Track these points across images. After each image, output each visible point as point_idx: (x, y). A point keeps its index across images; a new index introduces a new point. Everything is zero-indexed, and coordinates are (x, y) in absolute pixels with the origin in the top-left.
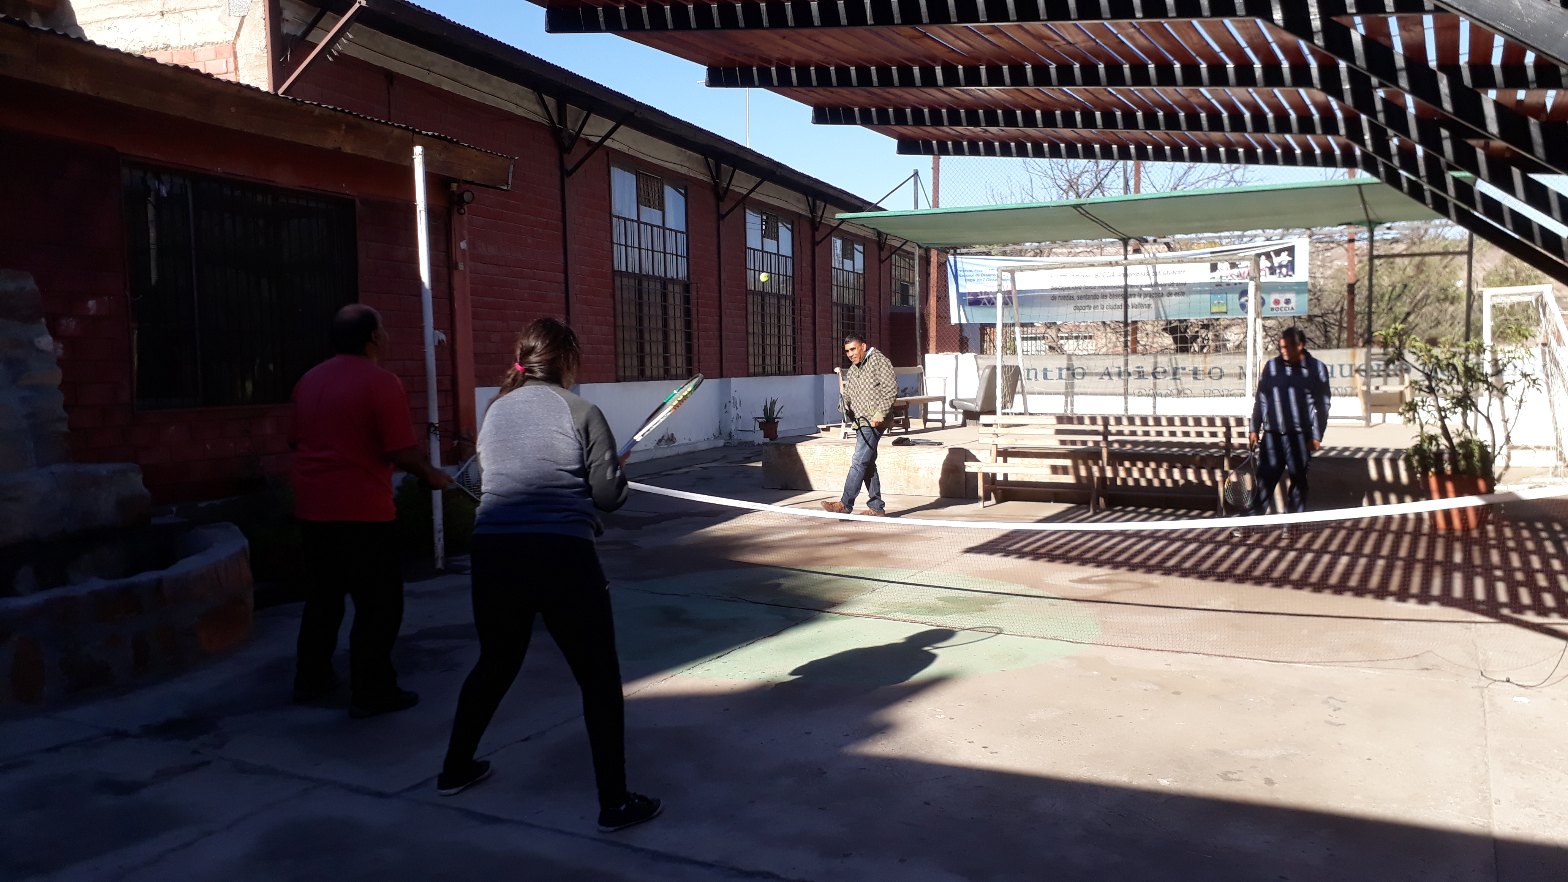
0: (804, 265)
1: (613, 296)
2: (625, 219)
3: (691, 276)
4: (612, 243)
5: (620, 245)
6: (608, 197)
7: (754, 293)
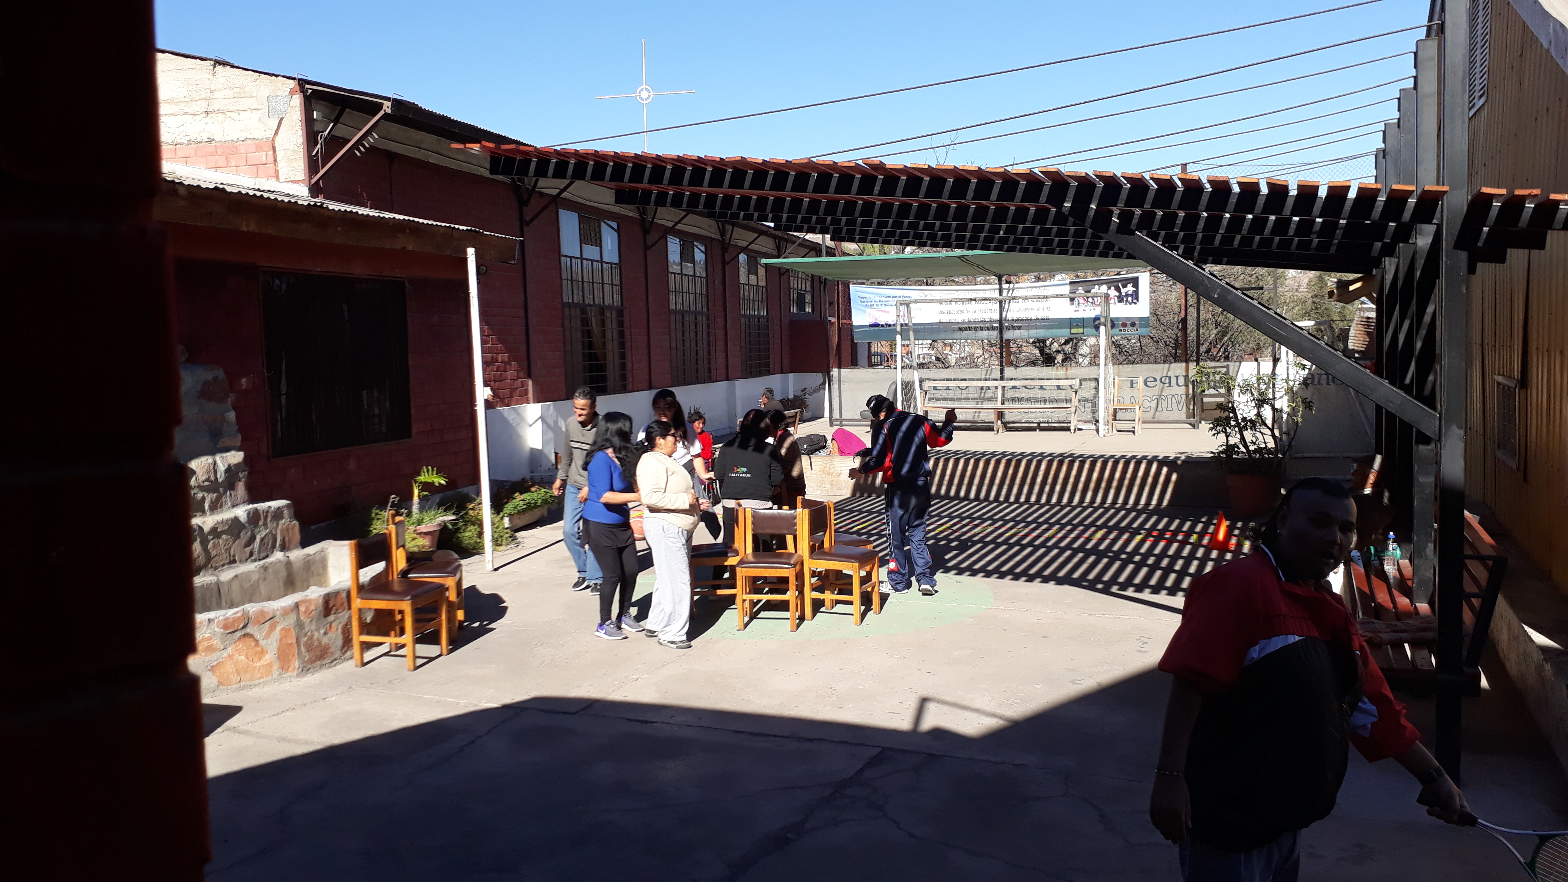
0: (716, 283)
1: (563, 326)
2: (571, 258)
3: (625, 302)
4: (561, 279)
5: (568, 280)
6: (557, 239)
7: (675, 312)
